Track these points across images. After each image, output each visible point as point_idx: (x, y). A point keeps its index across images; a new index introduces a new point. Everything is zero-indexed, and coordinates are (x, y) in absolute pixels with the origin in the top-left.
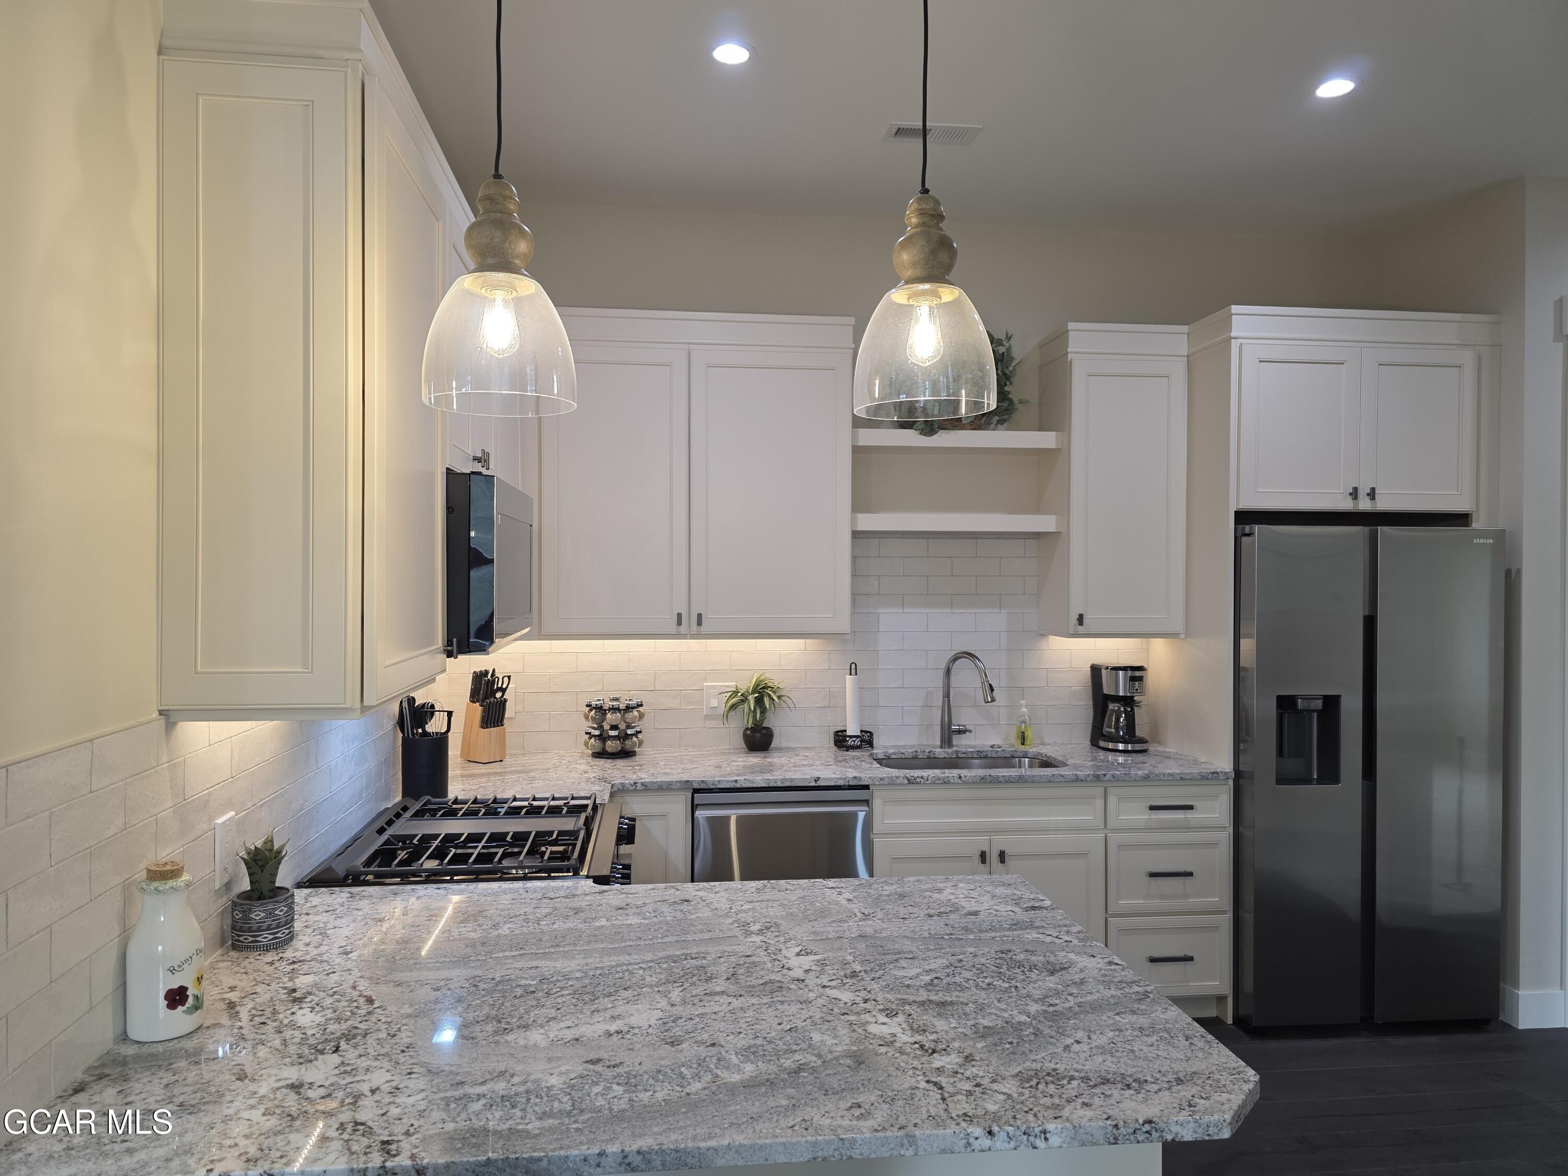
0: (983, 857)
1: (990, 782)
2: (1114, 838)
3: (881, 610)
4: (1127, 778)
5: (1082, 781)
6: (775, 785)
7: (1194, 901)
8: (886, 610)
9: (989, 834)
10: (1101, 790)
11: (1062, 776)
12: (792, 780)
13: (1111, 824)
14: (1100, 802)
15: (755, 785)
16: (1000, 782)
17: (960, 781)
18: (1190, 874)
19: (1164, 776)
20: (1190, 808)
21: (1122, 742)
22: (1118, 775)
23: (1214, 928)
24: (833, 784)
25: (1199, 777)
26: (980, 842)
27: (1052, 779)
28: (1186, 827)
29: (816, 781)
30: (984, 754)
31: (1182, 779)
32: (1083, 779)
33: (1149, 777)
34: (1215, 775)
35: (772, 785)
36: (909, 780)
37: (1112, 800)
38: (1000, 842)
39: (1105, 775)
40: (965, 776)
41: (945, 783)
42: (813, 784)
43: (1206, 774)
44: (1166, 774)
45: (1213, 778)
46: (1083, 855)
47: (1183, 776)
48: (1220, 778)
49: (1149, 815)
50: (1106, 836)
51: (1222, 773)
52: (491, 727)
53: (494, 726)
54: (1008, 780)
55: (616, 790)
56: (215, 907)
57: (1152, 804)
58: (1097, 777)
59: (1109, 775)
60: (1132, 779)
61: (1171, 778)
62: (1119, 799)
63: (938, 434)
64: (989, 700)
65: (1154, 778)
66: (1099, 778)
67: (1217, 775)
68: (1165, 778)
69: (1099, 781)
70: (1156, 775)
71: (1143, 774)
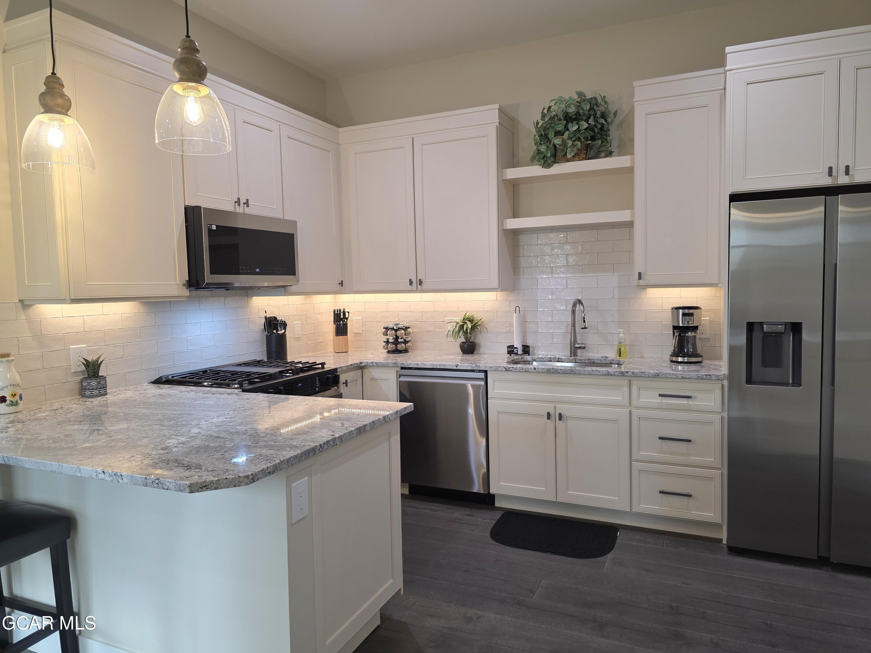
0: (549, 416)
1: (553, 373)
2: (636, 413)
3: (539, 276)
5: (612, 375)
6: (436, 367)
7: (694, 459)
9: (554, 403)
10: (627, 382)
11: (598, 371)
12: (444, 365)
13: (634, 402)
14: (626, 390)
15: (427, 367)
16: (559, 373)
17: (535, 371)
18: (690, 441)
19: (669, 375)
20: (689, 397)
21: (681, 357)
22: (636, 373)
23: (710, 478)
24: (465, 368)
25: (696, 377)
26: (549, 408)
28: (688, 410)
29: (456, 366)
31: (683, 378)
33: (658, 375)
34: (708, 376)
35: (435, 367)
36: (505, 369)
37: (634, 389)
38: (561, 409)
40: (538, 368)
41: (526, 371)
42: (455, 368)
43: (701, 376)
44: (671, 374)
45: (707, 378)
46: (615, 421)
47: (684, 376)
48: (712, 379)
49: (659, 400)
50: (630, 411)
51: (714, 375)
52: (340, 336)
53: (342, 336)
54: (564, 372)
55: (364, 365)
56: (72, 379)
57: (661, 393)
58: (622, 373)
59: (630, 373)
60: (646, 376)
61: (675, 376)
62: (639, 388)
63: (554, 166)
64: (583, 327)
65: (662, 376)
66: (623, 374)
67: (710, 377)
68: (670, 377)
69: (623, 376)
70: (664, 374)
71: (654, 373)
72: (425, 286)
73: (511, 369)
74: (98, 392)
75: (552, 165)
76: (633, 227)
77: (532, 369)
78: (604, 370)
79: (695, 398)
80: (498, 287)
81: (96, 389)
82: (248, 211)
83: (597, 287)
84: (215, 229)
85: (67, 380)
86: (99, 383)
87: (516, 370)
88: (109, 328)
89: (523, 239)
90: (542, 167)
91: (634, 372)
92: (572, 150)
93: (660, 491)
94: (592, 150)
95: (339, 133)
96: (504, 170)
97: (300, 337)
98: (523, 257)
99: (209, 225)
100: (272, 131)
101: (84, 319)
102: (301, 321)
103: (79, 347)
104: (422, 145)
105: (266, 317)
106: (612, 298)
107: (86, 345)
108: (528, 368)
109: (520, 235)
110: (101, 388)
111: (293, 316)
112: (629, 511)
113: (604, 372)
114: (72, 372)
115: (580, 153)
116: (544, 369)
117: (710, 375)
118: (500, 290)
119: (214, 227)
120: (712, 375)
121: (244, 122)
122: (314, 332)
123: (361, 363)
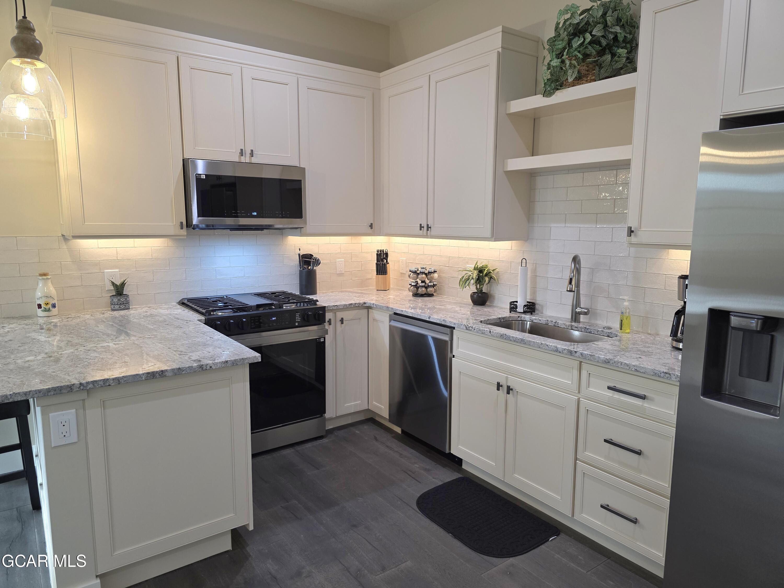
0: (498, 386)
2: (584, 403)
3: (552, 225)
4: (592, 359)
6: (415, 317)
7: (645, 478)
8: (555, 225)
9: (506, 373)
10: (576, 363)
13: (583, 391)
14: (576, 373)
18: (640, 453)
19: (621, 364)
20: (643, 397)
22: (585, 354)
24: (435, 322)
25: (653, 374)
26: (499, 376)
27: (541, 346)
29: (429, 318)
30: (589, 331)
31: (636, 370)
32: (561, 351)
33: (609, 362)
34: (667, 375)
36: (466, 327)
37: (584, 373)
38: (513, 382)
39: (576, 352)
41: (483, 333)
42: (428, 320)
43: (658, 372)
44: (623, 364)
45: (665, 377)
46: (562, 408)
47: (638, 369)
48: (672, 379)
49: (610, 393)
50: (579, 399)
51: (674, 375)
52: (379, 275)
53: (381, 275)
54: (515, 340)
55: (368, 305)
56: (107, 295)
57: (612, 385)
58: (570, 352)
59: (579, 353)
60: (596, 361)
61: (627, 367)
62: (589, 373)
63: (556, 93)
64: (568, 290)
65: (613, 364)
66: (572, 354)
67: (669, 376)
68: (622, 367)
69: (571, 355)
70: (615, 362)
71: (604, 359)
72: (433, 231)
73: (470, 328)
74: (118, 307)
75: (554, 93)
76: (630, 168)
77: (488, 332)
78: (553, 345)
79: (652, 400)
80: (490, 237)
81: (117, 304)
82: (254, 160)
83: (612, 242)
84: (204, 178)
85: (102, 295)
86: (119, 300)
87: (474, 331)
88: (139, 257)
89: (540, 181)
90: (543, 97)
91: (583, 353)
92: (573, 72)
93: (601, 505)
94: (603, 69)
95: (380, 78)
96: (508, 103)
97: (343, 273)
98: (538, 202)
99: (197, 175)
100: (287, 85)
101: (117, 250)
102: (344, 259)
103: (112, 271)
104: (437, 82)
105: (299, 254)
106: (628, 256)
107: (118, 270)
108: (484, 330)
109: (537, 177)
110: (120, 304)
111: (335, 254)
112: (570, 516)
113: (553, 347)
114: (106, 290)
115: (588, 74)
116: (498, 334)
117: (670, 374)
118: (493, 239)
119: (203, 176)
120: (671, 375)
121: (253, 79)
122: (360, 269)
123: (365, 303)
